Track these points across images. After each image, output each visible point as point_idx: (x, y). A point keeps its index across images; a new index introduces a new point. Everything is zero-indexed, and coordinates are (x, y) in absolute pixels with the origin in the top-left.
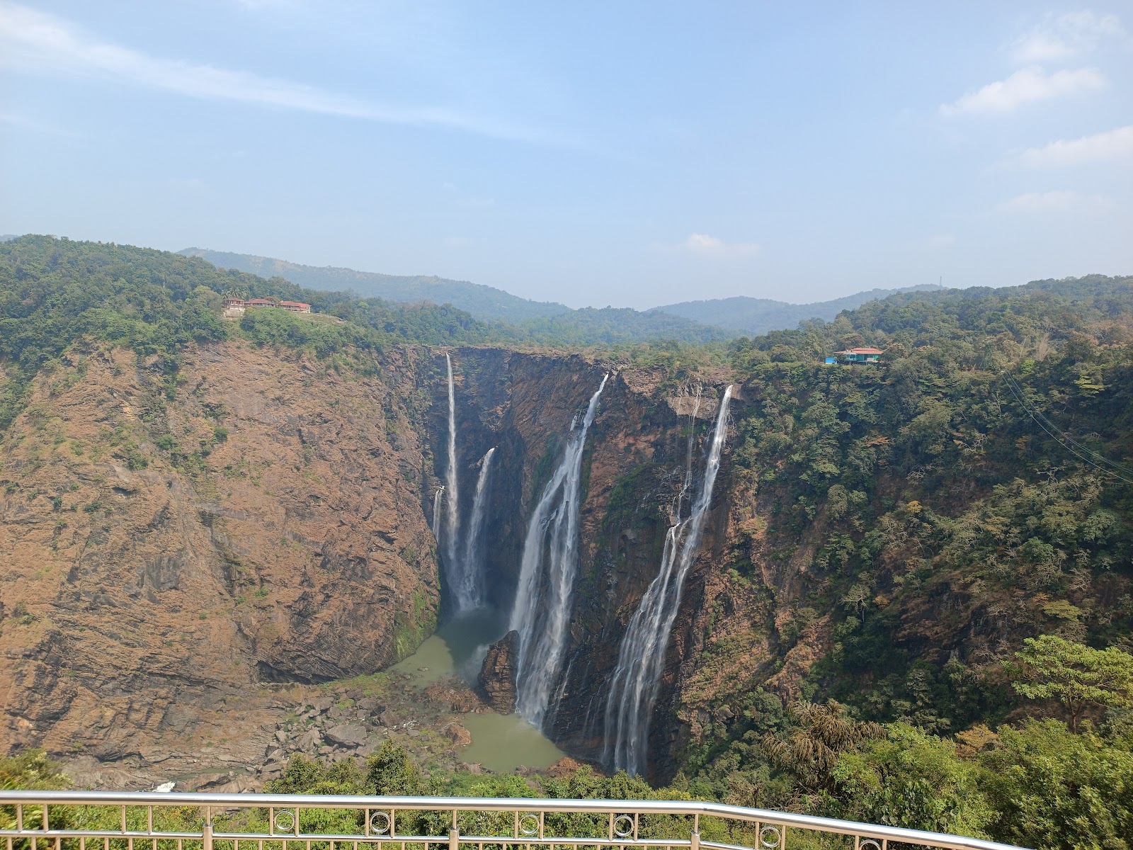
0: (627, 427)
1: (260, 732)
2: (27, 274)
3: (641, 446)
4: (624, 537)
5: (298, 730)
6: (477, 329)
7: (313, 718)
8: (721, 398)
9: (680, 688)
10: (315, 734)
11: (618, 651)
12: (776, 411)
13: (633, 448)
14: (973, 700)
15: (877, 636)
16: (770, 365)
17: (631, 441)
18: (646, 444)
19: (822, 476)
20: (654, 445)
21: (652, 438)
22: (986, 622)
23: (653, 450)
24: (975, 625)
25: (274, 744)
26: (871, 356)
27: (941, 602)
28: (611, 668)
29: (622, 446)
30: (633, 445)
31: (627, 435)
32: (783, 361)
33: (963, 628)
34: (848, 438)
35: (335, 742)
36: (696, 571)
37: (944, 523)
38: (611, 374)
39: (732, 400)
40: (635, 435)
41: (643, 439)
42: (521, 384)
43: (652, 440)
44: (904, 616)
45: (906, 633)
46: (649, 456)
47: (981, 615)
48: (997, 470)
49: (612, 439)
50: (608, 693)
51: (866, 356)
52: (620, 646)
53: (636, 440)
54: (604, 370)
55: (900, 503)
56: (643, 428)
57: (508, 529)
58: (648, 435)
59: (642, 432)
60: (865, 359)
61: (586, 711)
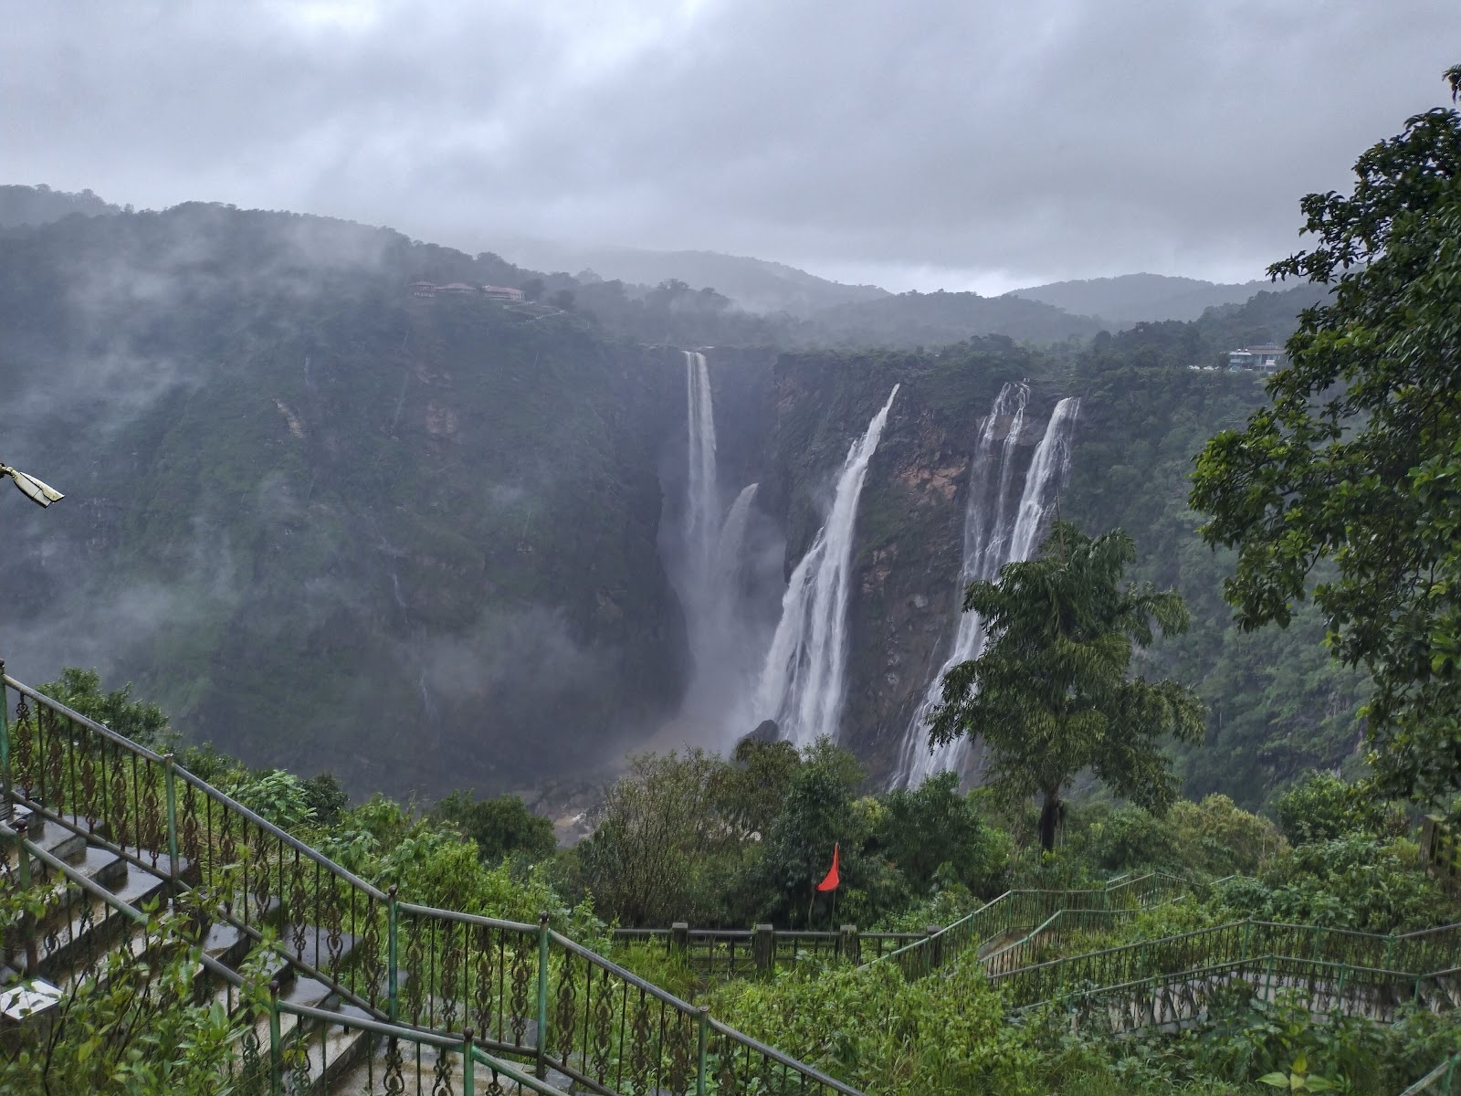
0: (921, 456)
3: (939, 481)
4: (911, 604)
11: (897, 753)
12: (1125, 435)
13: (928, 486)
16: (1123, 370)
17: (926, 475)
18: (945, 480)
20: (955, 481)
21: (953, 472)
23: (954, 488)
26: (1272, 357)
28: (887, 775)
29: (914, 482)
30: (929, 481)
31: (921, 468)
38: (903, 384)
40: (931, 467)
41: (942, 473)
43: (954, 474)
46: (950, 497)
49: (901, 473)
51: (1265, 357)
52: (900, 744)
53: (932, 474)
54: (893, 380)
56: (943, 458)
58: (949, 466)
59: (941, 464)
60: (1264, 361)
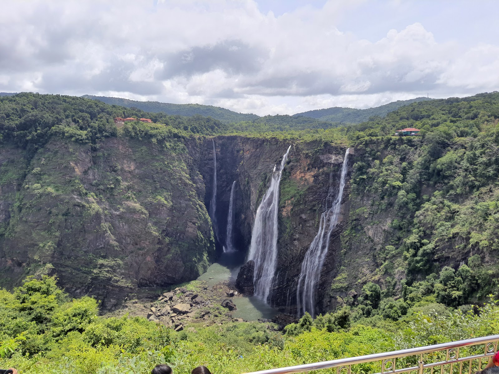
0: (300, 169)
1: (144, 308)
2: (25, 110)
3: (308, 177)
4: (301, 217)
5: (160, 307)
6: (223, 127)
7: (166, 301)
8: (344, 154)
9: (331, 283)
10: (168, 308)
11: (301, 267)
12: (371, 159)
13: (304, 178)
14: (473, 283)
15: (424, 257)
16: (367, 138)
17: (303, 175)
19: (394, 187)
20: (314, 176)
22: (479, 249)
23: (313, 179)
24: (473, 251)
25: (151, 313)
26: (413, 132)
27: (455, 241)
28: (297, 275)
29: (298, 177)
30: (304, 177)
32: (373, 136)
33: (467, 252)
34: (405, 170)
35: (177, 311)
36: (336, 231)
37: (455, 207)
38: (292, 146)
39: (349, 155)
40: (304, 172)
41: (308, 174)
42: (248, 152)
43: (313, 174)
44: (437, 248)
45: (439, 255)
46: (312, 182)
47: (476, 246)
48: (479, 181)
49: (294, 174)
50: (297, 285)
51: (411, 132)
52: (301, 265)
53: (305, 175)
54: (289, 144)
55: (433, 198)
56: (308, 169)
57: (243, 216)
58: (311, 172)
59: (308, 171)
60: (411, 133)
61: (287, 294)
